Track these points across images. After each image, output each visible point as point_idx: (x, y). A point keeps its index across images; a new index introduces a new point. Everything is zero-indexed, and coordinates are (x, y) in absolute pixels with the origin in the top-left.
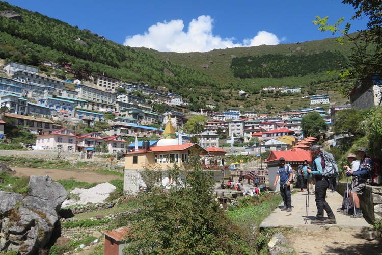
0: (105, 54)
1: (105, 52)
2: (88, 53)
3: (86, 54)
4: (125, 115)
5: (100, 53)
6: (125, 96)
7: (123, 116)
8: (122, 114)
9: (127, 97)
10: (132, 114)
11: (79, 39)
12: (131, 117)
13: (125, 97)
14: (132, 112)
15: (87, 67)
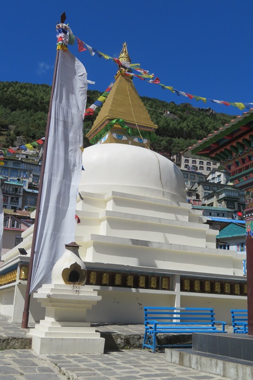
0: (207, 128)
1: (206, 124)
2: (178, 128)
3: (175, 129)
4: (211, 204)
5: (198, 126)
6: (219, 173)
7: (208, 205)
8: (207, 202)
9: (222, 174)
10: (224, 199)
11: (168, 113)
12: (223, 207)
13: (219, 176)
14: (223, 195)
15: (170, 145)
